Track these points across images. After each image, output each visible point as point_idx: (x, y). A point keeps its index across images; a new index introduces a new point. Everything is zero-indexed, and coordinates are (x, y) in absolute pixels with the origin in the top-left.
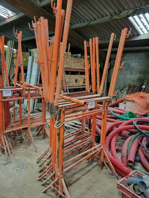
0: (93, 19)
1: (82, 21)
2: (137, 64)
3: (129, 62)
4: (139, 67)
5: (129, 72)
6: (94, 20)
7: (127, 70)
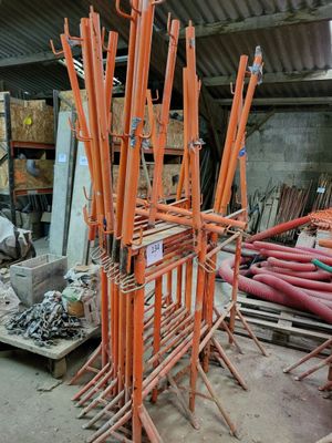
0: (234, 17)
1: (202, 22)
2: (300, 137)
3: (283, 131)
4: (306, 145)
5: (281, 156)
6: (237, 21)
7: (276, 151)
